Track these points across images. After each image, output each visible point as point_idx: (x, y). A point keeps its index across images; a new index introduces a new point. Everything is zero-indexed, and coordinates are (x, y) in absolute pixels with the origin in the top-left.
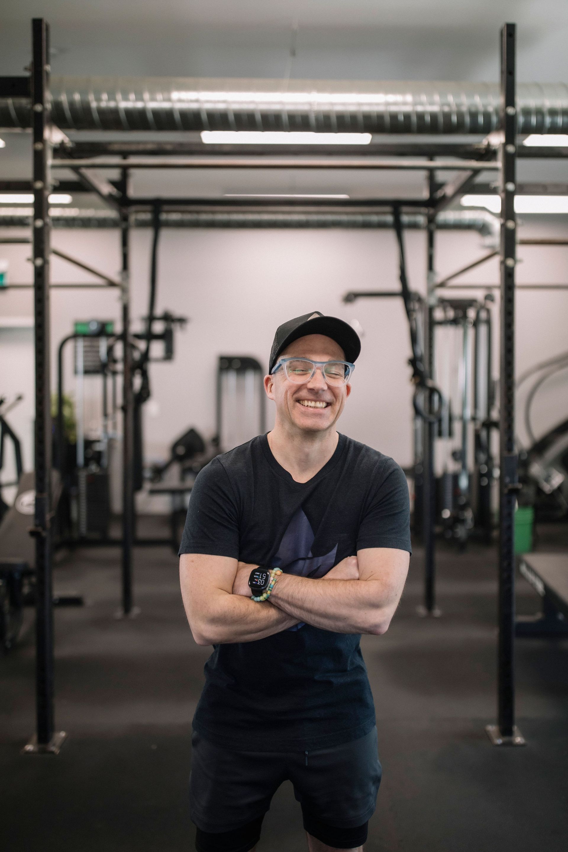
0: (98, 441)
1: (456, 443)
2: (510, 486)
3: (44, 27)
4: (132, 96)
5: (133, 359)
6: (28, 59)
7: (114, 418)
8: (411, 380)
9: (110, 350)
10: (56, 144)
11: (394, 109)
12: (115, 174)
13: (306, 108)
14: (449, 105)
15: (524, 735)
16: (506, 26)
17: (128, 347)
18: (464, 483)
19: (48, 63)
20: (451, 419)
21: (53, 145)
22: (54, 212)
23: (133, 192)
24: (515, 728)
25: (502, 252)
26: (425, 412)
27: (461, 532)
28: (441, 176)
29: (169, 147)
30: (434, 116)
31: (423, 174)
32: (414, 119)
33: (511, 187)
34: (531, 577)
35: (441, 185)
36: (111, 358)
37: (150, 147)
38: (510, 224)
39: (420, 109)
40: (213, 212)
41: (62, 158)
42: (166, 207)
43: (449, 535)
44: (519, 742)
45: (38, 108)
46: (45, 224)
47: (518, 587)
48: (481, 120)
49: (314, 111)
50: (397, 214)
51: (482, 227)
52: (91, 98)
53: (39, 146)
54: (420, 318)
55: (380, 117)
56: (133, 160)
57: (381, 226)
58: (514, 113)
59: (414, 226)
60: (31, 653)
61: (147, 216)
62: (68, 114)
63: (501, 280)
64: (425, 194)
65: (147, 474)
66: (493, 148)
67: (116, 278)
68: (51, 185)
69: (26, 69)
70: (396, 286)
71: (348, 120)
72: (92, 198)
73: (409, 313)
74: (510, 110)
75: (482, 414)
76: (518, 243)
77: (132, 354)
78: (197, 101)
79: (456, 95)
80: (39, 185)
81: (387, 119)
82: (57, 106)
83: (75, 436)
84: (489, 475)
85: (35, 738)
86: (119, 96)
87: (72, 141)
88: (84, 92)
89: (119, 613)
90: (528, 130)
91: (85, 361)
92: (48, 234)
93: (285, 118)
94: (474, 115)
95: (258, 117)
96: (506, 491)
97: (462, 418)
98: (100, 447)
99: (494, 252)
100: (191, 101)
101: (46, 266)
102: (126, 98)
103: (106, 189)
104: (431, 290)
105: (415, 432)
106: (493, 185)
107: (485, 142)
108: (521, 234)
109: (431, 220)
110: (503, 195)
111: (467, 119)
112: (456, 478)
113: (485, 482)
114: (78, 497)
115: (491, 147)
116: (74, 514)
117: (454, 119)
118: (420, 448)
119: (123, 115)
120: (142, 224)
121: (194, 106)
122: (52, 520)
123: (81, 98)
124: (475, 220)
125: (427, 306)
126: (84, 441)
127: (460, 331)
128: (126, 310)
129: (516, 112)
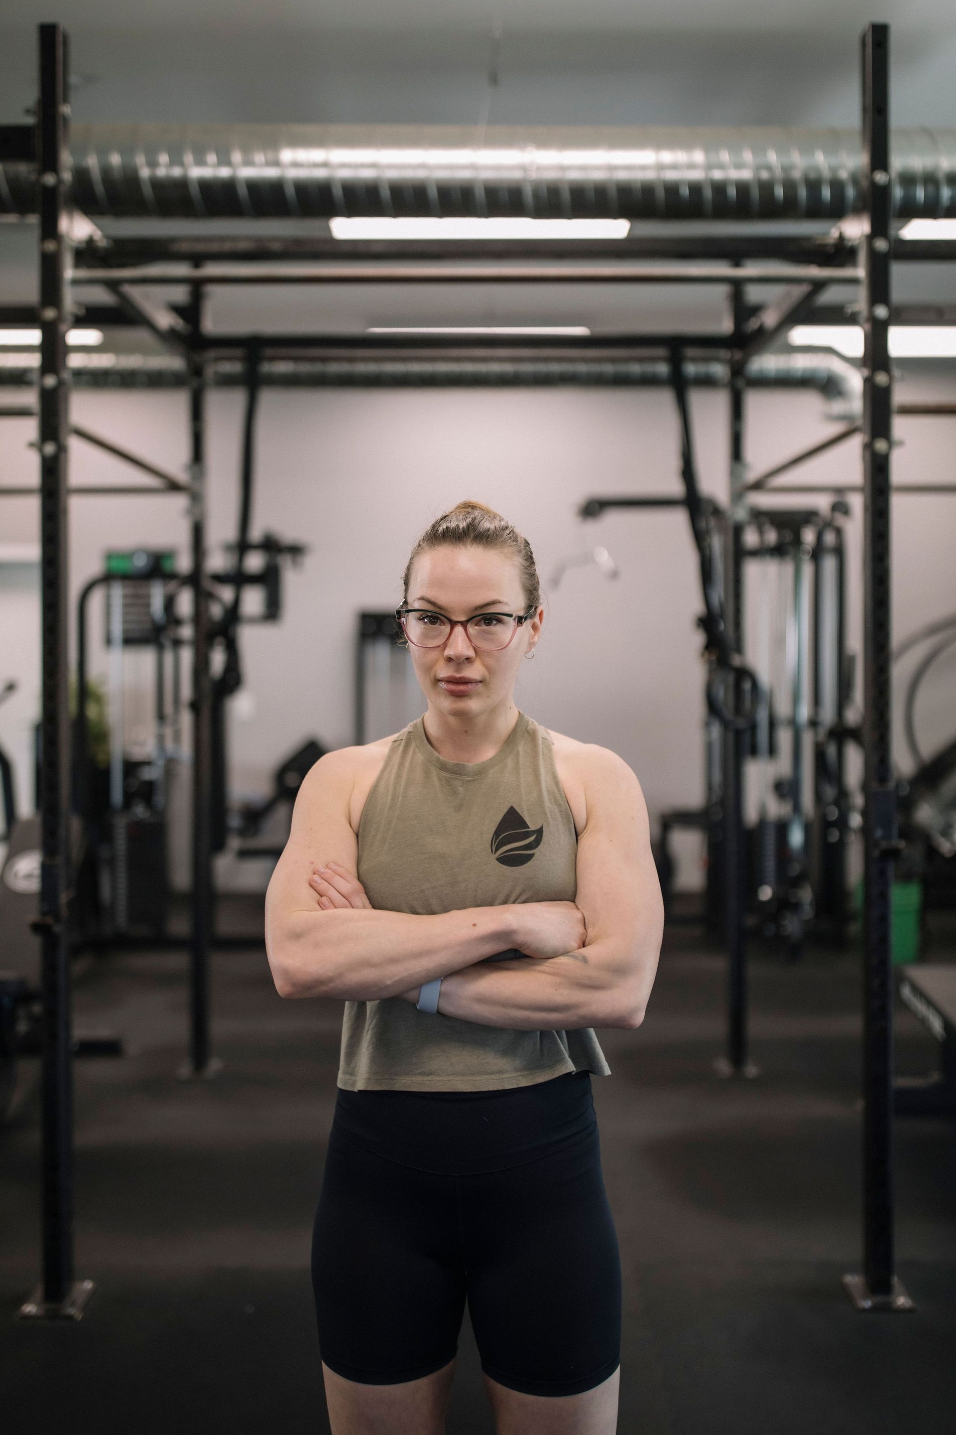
0: (148, 763)
1: (783, 766)
2: (884, 844)
3: (60, 39)
4: (212, 158)
5: (210, 619)
6: (31, 95)
7: (176, 722)
8: (703, 655)
9: (170, 603)
10: (80, 242)
11: (671, 176)
12: (180, 294)
13: (517, 175)
14: (769, 168)
15: (910, 1294)
16: (871, 28)
17: (202, 597)
18: (796, 837)
19: (66, 100)
20: (772, 724)
21: (74, 244)
22: (75, 361)
23: (210, 325)
24: (895, 1280)
25: (868, 428)
26: (729, 713)
27: (792, 925)
28: (754, 294)
29: (276, 246)
30: (743, 188)
31: (722, 291)
32: (708, 193)
33: (881, 312)
34: (920, 1007)
35: (756, 310)
36: (172, 618)
37: (243, 246)
38: (881, 378)
39: (718, 175)
40: (351, 360)
41: (90, 266)
42: (269, 352)
43: (770, 930)
44: (903, 1304)
45: (49, 179)
46: (61, 383)
47: (898, 1024)
48: (826, 193)
49: (531, 182)
50: (676, 362)
51: (827, 381)
52: (140, 160)
53: (51, 246)
54: (717, 543)
55: (648, 189)
56: (212, 269)
57: (648, 382)
58: (887, 183)
59: (707, 382)
60: (33, 1138)
61: (234, 367)
62: (100, 189)
63: (865, 477)
64: (726, 326)
65: (234, 821)
66: (850, 244)
67: (181, 475)
68: (72, 314)
69: (28, 112)
70: (675, 487)
71: (591, 195)
72: (141, 335)
73: (700, 537)
74: (880, 177)
75: (828, 714)
76: (895, 412)
77: (207, 609)
78: (325, 165)
79: (781, 150)
80: (50, 314)
81: (661, 194)
82: (81, 175)
83: (108, 754)
84: (842, 823)
85: (39, 1292)
86: (189, 158)
87: (106, 236)
88: (127, 151)
89: (185, 1070)
90: (911, 211)
91: (125, 622)
92: (66, 400)
93: (480, 194)
94: (814, 185)
95: (433, 193)
96: (876, 853)
97: (793, 722)
98: (148, 774)
99: (852, 427)
100: (316, 165)
101: (62, 456)
102: (201, 162)
103: (165, 320)
104: (738, 496)
105: (709, 747)
106: (849, 310)
107: (834, 233)
108: (901, 395)
109: (738, 370)
110: (868, 326)
111: (803, 193)
112: (782, 828)
113: (834, 836)
114: (112, 861)
115: (846, 242)
116: (106, 892)
117: (779, 192)
118: (717, 777)
119: (195, 191)
120: (227, 381)
121: (320, 174)
122: (71, 904)
123: (122, 161)
124: (814, 371)
125: (731, 523)
126: (123, 762)
127: (788, 568)
128: (198, 533)
129: (890, 180)
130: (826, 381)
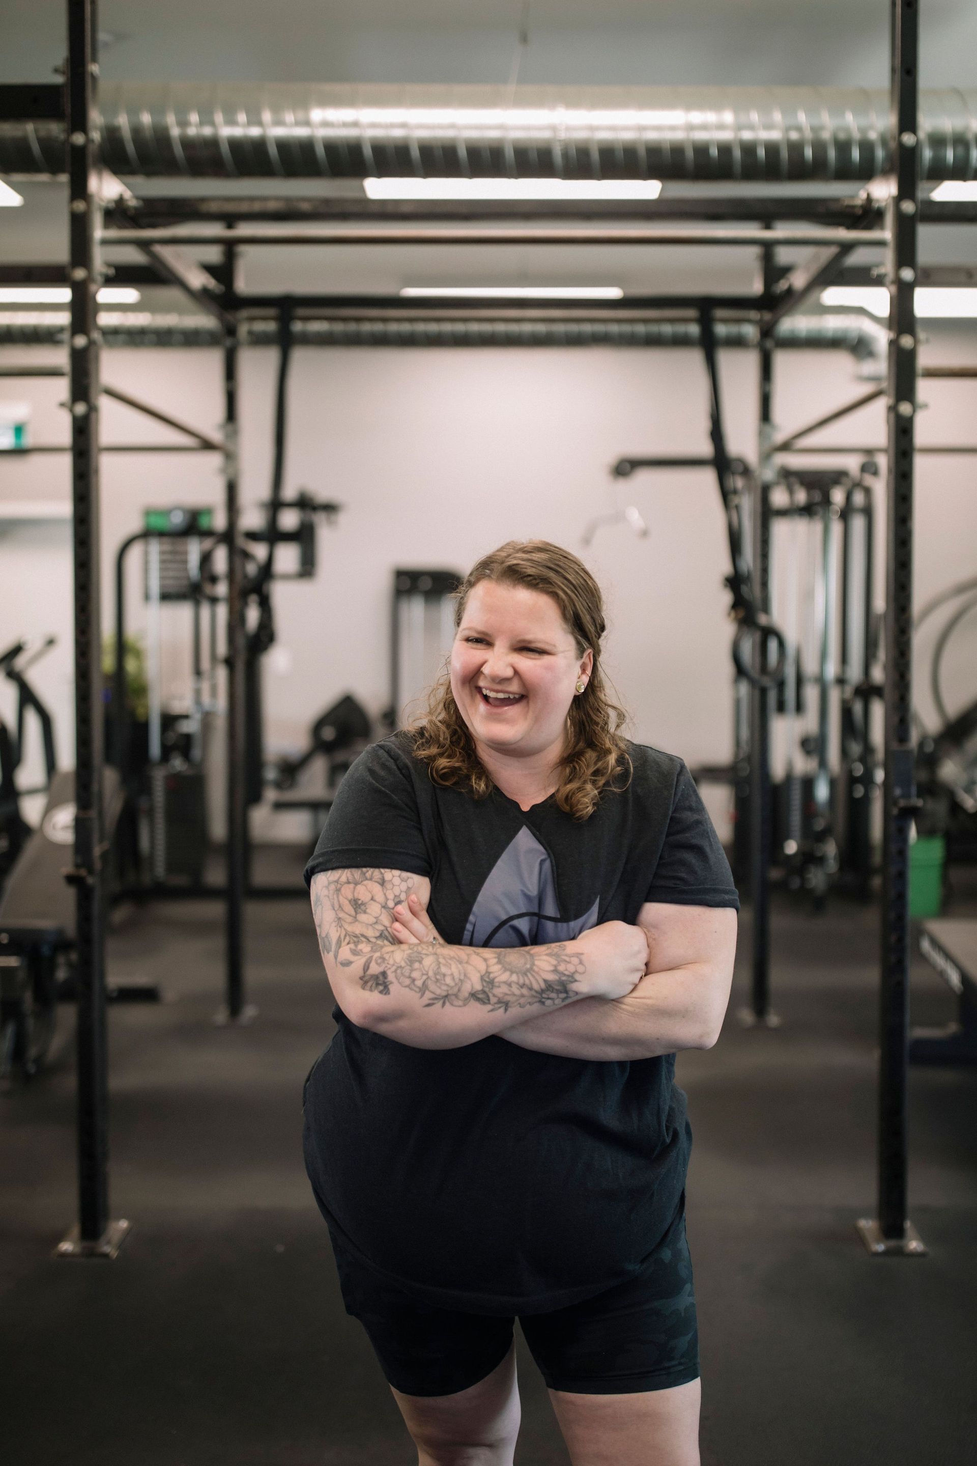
0: (186, 717)
1: (809, 723)
2: (902, 803)
4: (242, 117)
5: (245, 576)
6: (60, 53)
7: (213, 677)
8: (731, 613)
9: (206, 559)
10: (109, 201)
11: (701, 136)
12: (214, 254)
13: (546, 135)
14: (799, 129)
15: (923, 1238)
17: (238, 555)
18: (822, 792)
19: (94, 60)
20: (800, 681)
21: (103, 204)
22: (105, 319)
23: (243, 285)
24: (908, 1224)
25: (892, 391)
26: (755, 673)
27: (817, 879)
28: (784, 255)
29: (305, 207)
30: (772, 149)
31: (754, 251)
32: (737, 154)
33: (907, 274)
34: (939, 960)
35: (786, 271)
36: (207, 574)
37: (272, 206)
38: (907, 341)
39: (747, 135)
41: (120, 226)
42: (301, 312)
43: (795, 883)
44: (914, 1248)
45: (79, 139)
46: (91, 343)
47: (915, 976)
48: (856, 154)
49: (561, 141)
50: (706, 322)
51: (858, 342)
52: (171, 119)
53: (80, 206)
54: (747, 504)
55: (677, 150)
56: (245, 230)
57: (680, 342)
58: (914, 145)
59: (737, 342)
60: (69, 1083)
61: (271, 327)
62: (130, 148)
63: (890, 439)
64: (757, 287)
65: (271, 774)
66: (877, 206)
67: (216, 436)
68: (101, 274)
69: (56, 71)
70: (705, 449)
71: (620, 155)
72: (173, 294)
73: (726, 495)
74: (908, 139)
75: (855, 673)
76: (919, 375)
77: (243, 567)
78: (355, 124)
79: (811, 111)
80: (79, 274)
81: (690, 154)
82: (112, 134)
83: (146, 707)
84: (867, 779)
85: (76, 1231)
86: (219, 118)
87: (137, 198)
88: (157, 110)
89: (221, 1016)
90: (940, 173)
91: (162, 578)
92: (97, 359)
93: (509, 154)
94: (843, 147)
95: (462, 153)
96: (895, 811)
97: (821, 681)
98: (190, 727)
99: (880, 389)
100: (345, 125)
101: (93, 416)
102: (231, 121)
103: (197, 280)
104: (766, 456)
105: (737, 703)
106: (875, 272)
107: (862, 195)
108: (926, 358)
109: (767, 332)
110: (894, 289)
111: (832, 154)
112: (808, 784)
113: (859, 792)
114: (151, 813)
115: (873, 204)
116: (144, 842)
117: (809, 153)
118: (745, 733)
119: (225, 149)
120: (259, 340)
121: (350, 133)
122: (104, 856)
123: (152, 121)
124: (846, 331)
125: (759, 483)
126: (161, 716)
127: (817, 527)
128: (232, 490)
129: (918, 142)
130: (856, 340)
